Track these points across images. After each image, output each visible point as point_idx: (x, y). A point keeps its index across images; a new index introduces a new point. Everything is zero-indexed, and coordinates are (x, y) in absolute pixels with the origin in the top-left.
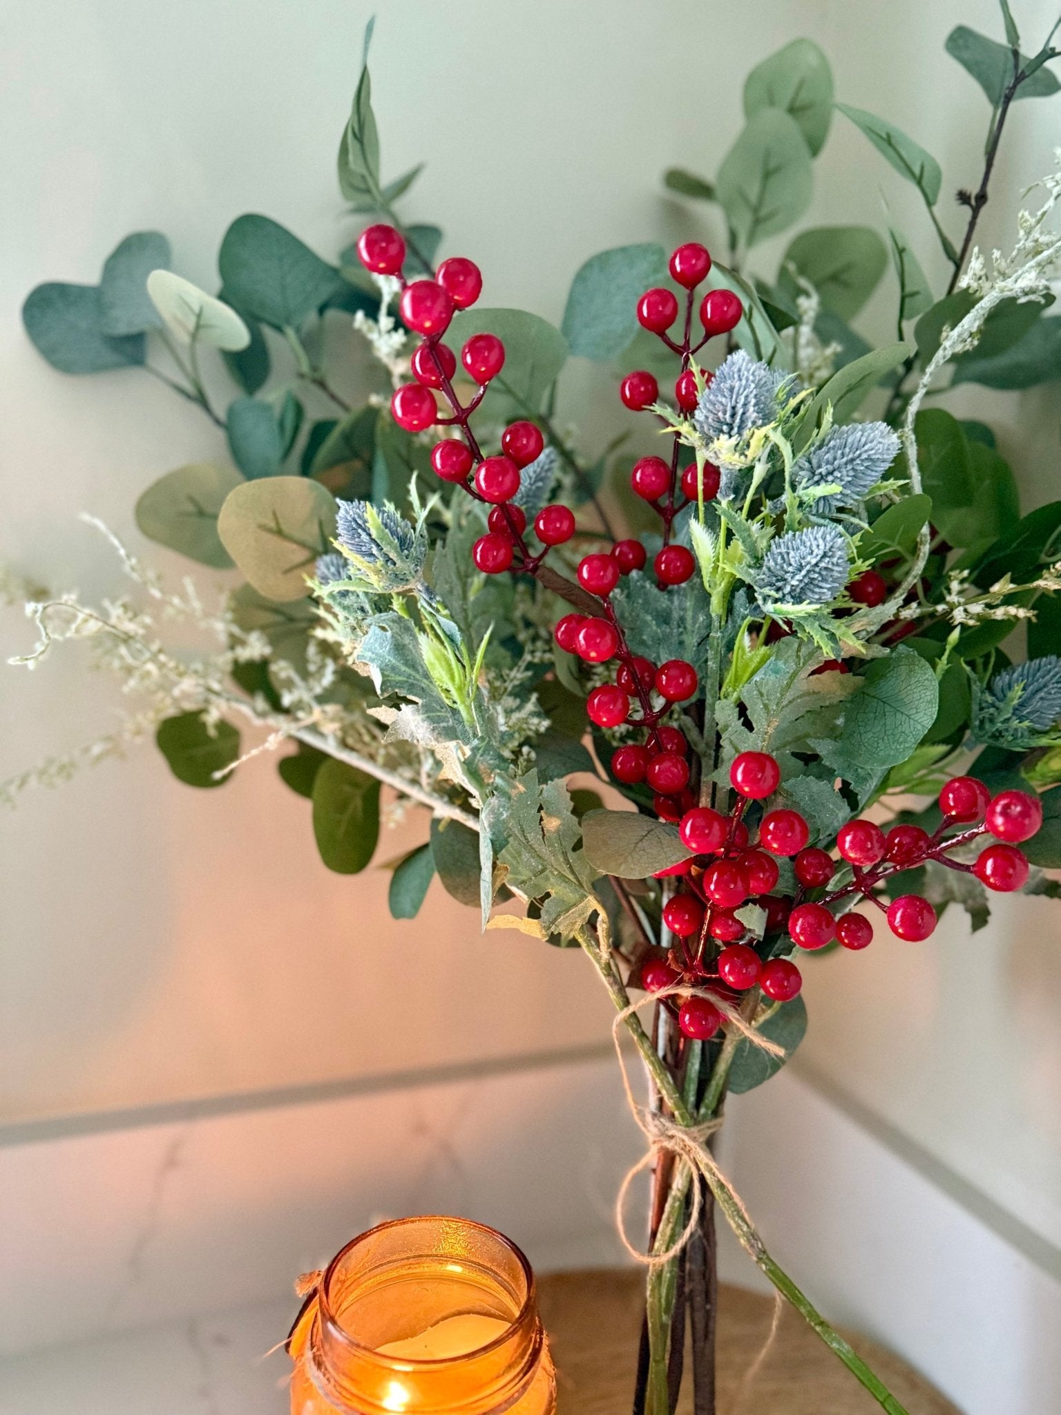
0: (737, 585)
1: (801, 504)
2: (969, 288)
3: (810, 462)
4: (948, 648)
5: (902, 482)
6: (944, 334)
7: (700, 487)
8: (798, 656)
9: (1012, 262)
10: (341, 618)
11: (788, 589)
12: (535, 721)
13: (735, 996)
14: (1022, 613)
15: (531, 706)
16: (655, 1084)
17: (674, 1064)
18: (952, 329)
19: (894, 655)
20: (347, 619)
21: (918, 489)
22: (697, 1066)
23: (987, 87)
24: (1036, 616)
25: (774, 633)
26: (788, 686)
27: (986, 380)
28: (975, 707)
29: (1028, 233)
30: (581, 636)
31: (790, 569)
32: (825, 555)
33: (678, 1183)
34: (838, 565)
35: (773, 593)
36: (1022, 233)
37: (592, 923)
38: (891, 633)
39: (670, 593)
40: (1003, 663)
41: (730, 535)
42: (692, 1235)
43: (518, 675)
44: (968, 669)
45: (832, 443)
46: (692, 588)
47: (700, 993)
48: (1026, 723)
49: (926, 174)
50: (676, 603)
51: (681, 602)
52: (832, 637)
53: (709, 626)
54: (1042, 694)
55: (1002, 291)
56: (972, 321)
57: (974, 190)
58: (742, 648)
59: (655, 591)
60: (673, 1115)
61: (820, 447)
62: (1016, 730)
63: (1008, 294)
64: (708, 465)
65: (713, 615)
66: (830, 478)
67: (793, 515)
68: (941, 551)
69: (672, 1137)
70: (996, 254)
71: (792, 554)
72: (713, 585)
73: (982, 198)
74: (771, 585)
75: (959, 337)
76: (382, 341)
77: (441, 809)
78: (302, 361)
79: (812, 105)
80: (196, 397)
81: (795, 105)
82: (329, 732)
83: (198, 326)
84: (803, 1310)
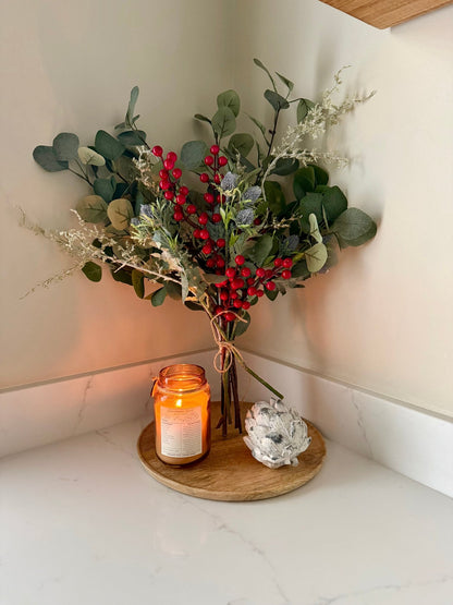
0: (231, 221)
1: (243, 205)
2: (273, 154)
3: (244, 196)
4: (274, 234)
5: (262, 199)
6: (268, 165)
7: (221, 201)
8: (245, 237)
9: (281, 149)
10: (140, 233)
11: (243, 222)
13: (236, 310)
14: (288, 226)
15: (187, 252)
16: (220, 333)
17: (224, 329)
18: (270, 164)
19: (264, 236)
21: (265, 200)
22: (229, 330)
23: (274, 107)
24: (291, 226)
25: (240, 232)
26: (243, 243)
27: (278, 174)
28: (280, 247)
31: (243, 218)
32: (249, 215)
33: (227, 355)
34: (252, 216)
35: (240, 223)
36: (283, 143)
37: (205, 300)
38: (262, 231)
39: (216, 224)
40: (285, 237)
41: (229, 210)
42: (231, 365)
43: (182, 245)
44: (278, 239)
45: (249, 191)
46: (220, 223)
47: (230, 312)
48: (290, 249)
49: (262, 127)
51: (218, 226)
52: (252, 232)
53: (225, 231)
54: (293, 243)
56: (274, 163)
57: (273, 130)
58: (233, 236)
59: (212, 225)
60: (225, 340)
61: (246, 192)
62: (288, 251)
63: (281, 157)
64: (223, 196)
65: (226, 229)
66: (249, 198)
68: (270, 214)
69: (225, 344)
70: (278, 147)
71: (243, 214)
72: (226, 222)
73: (274, 132)
74: (239, 221)
75: (271, 166)
76: (140, 164)
77: (166, 278)
78: (115, 169)
79: (234, 105)
80: (85, 178)
81: (230, 105)
82: (134, 262)
83: (90, 160)
84: (256, 376)
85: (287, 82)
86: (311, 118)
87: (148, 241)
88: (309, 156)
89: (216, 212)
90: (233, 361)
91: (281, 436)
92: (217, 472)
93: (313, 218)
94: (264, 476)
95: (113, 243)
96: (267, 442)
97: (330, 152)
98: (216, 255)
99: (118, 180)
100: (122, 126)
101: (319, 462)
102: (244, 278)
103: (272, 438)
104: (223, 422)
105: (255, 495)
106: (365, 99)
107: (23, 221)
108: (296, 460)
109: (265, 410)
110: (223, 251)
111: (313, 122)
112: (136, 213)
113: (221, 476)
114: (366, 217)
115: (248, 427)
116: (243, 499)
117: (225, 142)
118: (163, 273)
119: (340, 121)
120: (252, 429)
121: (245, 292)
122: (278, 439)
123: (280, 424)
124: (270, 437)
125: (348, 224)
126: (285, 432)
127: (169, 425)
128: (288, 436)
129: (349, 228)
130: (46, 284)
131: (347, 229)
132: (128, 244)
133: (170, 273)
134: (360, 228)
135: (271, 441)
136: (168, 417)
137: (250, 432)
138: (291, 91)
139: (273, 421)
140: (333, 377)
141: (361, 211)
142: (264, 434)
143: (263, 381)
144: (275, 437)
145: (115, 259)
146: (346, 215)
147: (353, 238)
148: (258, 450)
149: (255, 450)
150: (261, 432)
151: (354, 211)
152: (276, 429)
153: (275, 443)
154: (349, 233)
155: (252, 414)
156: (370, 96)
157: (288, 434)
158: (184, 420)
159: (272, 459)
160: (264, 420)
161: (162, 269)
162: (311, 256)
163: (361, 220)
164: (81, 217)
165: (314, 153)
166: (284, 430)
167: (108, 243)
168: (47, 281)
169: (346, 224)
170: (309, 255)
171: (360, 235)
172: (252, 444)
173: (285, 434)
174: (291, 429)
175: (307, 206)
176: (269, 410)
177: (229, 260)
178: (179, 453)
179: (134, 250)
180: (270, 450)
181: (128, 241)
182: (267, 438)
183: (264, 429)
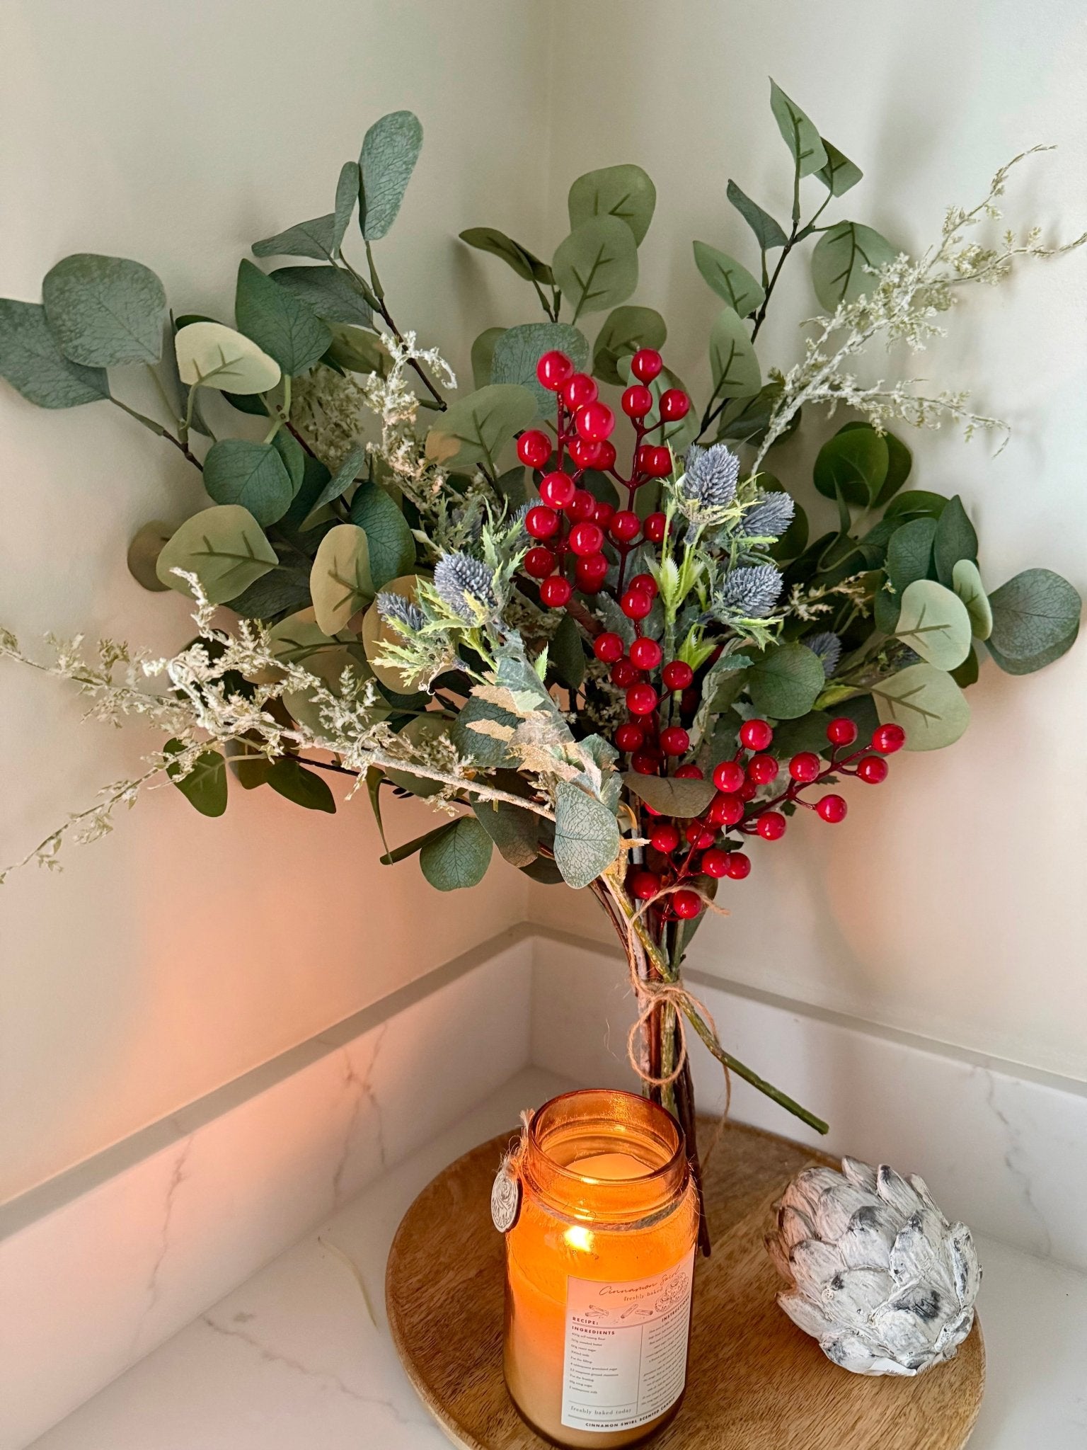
1: (739, 549)
3: (743, 521)
6: (772, 420)
10: (420, 649)
11: (748, 608)
14: (825, 608)
16: (648, 956)
18: (777, 419)
20: (426, 649)
22: (666, 941)
23: (758, 234)
24: (832, 610)
29: (813, 355)
47: (686, 889)
55: (806, 397)
56: (787, 415)
57: (758, 310)
58: (689, 647)
60: (662, 978)
63: (808, 399)
64: (678, 514)
65: (668, 623)
69: (667, 992)
71: (749, 584)
72: (671, 601)
73: (762, 315)
76: (386, 398)
78: (286, 405)
79: (632, 215)
80: (176, 438)
81: (618, 211)
82: (376, 745)
83: (216, 372)
84: (752, 1078)
91: (934, 1296)
95: (301, 678)
96: (897, 1323)
103: (917, 1308)
106: (1049, 252)
109: (866, 1216)
114: (1070, 596)
122: (930, 1307)
123: (925, 1257)
124: (910, 1306)
125: (1022, 615)
126: (941, 1277)
127: (603, 1336)
128: (950, 1286)
129: (1023, 626)
130: (51, 853)
131: (1015, 629)
132: (349, 679)
133: (494, 773)
134: (1051, 626)
135: (914, 1318)
136: (596, 1312)
137: (831, 1291)
138: (833, 196)
139: (904, 1250)
140: (907, 1031)
141: (1065, 581)
142: (879, 1294)
143: (774, 1089)
144: (923, 1305)
145: (308, 739)
146: (1018, 588)
147: (1027, 653)
148: (857, 1343)
149: (844, 1344)
150: (870, 1289)
151: (1045, 579)
152: (916, 1272)
153: (925, 1322)
154: (1020, 639)
155: (806, 1224)
156: (1077, 243)
157: (948, 1281)
158: (654, 1310)
159: (909, 1368)
160: (869, 1247)
161: (472, 763)
162: (899, 700)
163: (1057, 605)
164: (207, 597)
165: (902, 393)
166: (939, 1273)
167: (285, 682)
168: (53, 842)
169: (1016, 614)
170: (890, 699)
171: (1047, 647)
172: (824, 1321)
173: (941, 1284)
174: (954, 1264)
175: (904, 554)
176: (877, 1213)
177: (669, 720)
178: (633, 1413)
179: (373, 702)
180: (904, 1343)
181: (351, 671)
182: (902, 1312)
183: (878, 1280)
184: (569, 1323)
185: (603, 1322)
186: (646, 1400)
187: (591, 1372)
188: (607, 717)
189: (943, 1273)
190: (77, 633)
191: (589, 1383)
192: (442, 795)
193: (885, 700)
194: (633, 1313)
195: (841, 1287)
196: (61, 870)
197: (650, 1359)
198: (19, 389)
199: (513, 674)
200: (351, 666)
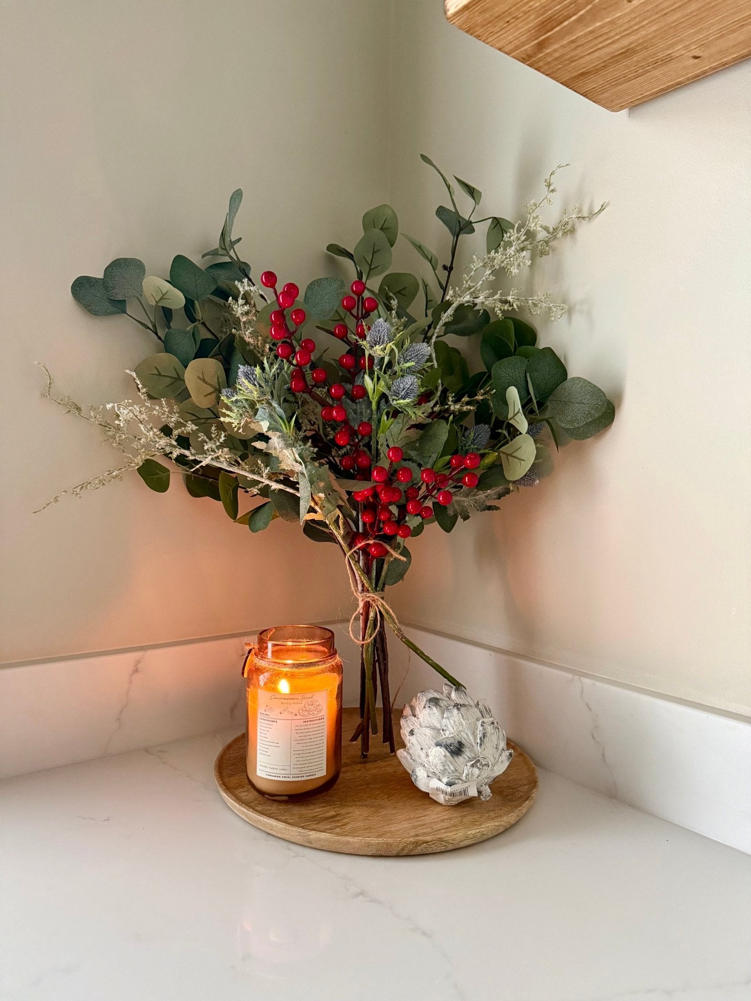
0: (384, 396)
1: (401, 370)
2: (449, 299)
3: (404, 356)
4: (450, 422)
5: (432, 363)
6: (442, 315)
7: (367, 364)
8: (403, 422)
9: (462, 291)
10: (236, 411)
11: (400, 396)
12: (312, 449)
13: (389, 539)
14: (472, 408)
15: (309, 444)
16: (361, 578)
17: (367, 571)
18: (444, 314)
19: (433, 422)
21: (436, 366)
22: (375, 574)
23: (451, 230)
24: (477, 409)
25: (396, 413)
26: (400, 432)
27: (456, 332)
28: (459, 442)
29: (467, 282)
30: (334, 412)
31: (401, 389)
32: (411, 385)
33: (372, 615)
34: (415, 388)
35: (396, 398)
36: (464, 282)
37: (337, 521)
38: (431, 415)
39: (356, 403)
40: (468, 429)
41: (379, 379)
42: (378, 631)
43: (301, 434)
44: (456, 427)
45: (410, 349)
46: (365, 401)
47: (377, 541)
48: (476, 446)
49: (432, 260)
50: (359, 406)
51: (361, 406)
52: (414, 413)
53: (372, 414)
54: (480, 436)
55: (459, 301)
56: (450, 311)
57: (449, 265)
58: (384, 420)
59: (351, 403)
60: (368, 590)
61: (406, 351)
62: (473, 449)
63: (461, 302)
64: (370, 355)
65: (373, 409)
66: (410, 361)
67: (399, 373)
68: (445, 388)
69: (369, 597)
70: (457, 289)
71: (401, 385)
72: (373, 398)
73: (451, 268)
74: (394, 395)
75: (447, 316)
76: (239, 309)
77: (275, 486)
78: (199, 315)
79: (389, 228)
80: (151, 328)
81: (383, 227)
82: (224, 460)
83: (162, 298)
84: (419, 652)
85: (472, 191)
86: (510, 244)
87: (247, 423)
88: (506, 302)
89: (359, 383)
90: (382, 626)
91: (461, 744)
92: (350, 809)
93: (513, 393)
94: (432, 816)
95: (191, 427)
96: (437, 755)
97: (539, 295)
98: (357, 451)
99: (204, 334)
100: (214, 253)
101: (527, 797)
102: (402, 488)
103: (447, 747)
104: (362, 732)
105: (417, 844)
106: (592, 216)
107: (48, 391)
108: (487, 790)
109: (435, 701)
110: (368, 446)
111: (511, 251)
112: (229, 381)
113: (357, 815)
114: (596, 392)
115: (405, 731)
116: (394, 852)
117: (374, 284)
118: (270, 478)
119: (554, 250)
120: (412, 733)
121: (403, 510)
122: (456, 749)
123: (459, 724)
124: (443, 745)
125: (569, 403)
126: (468, 737)
127: (272, 723)
128: (474, 744)
129: (570, 409)
130: (78, 491)
131: (566, 412)
132: (215, 430)
133: (282, 479)
134: (588, 409)
135: (445, 752)
136: (269, 709)
137: (408, 736)
138: (477, 205)
139: (448, 718)
140: (549, 661)
141: (590, 383)
142: (432, 741)
143: (432, 660)
144: (451, 746)
145: (192, 455)
146: (565, 389)
147: (576, 425)
148: (422, 770)
149: (417, 770)
150: (427, 738)
151: (578, 382)
152: (453, 731)
153: (452, 755)
154: (570, 417)
155: (412, 710)
156: (600, 210)
157: (473, 741)
158: (298, 714)
159: (446, 785)
160: (432, 717)
161: (269, 471)
162: (511, 455)
163: (588, 397)
164: (142, 384)
165: (513, 297)
166: (467, 735)
167: (183, 428)
168: (80, 487)
169: (566, 403)
170: (507, 455)
171: (588, 421)
172: (411, 761)
173: (468, 741)
174: (478, 733)
175: (503, 375)
176: (440, 701)
177: (377, 458)
178: (288, 772)
179: (224, 440)
180: (442, 768)
181: (216, 426)
182: (438, 747)
183: (432, 733)
184: (259, 716)
185: (272, 715)
186: (295, 766)
187: (267, 743)
188: (341, 455)
189: (470, 735)
190: (101, 405)
191: (267, 750)
192: (256, 487)
193: (505, 456)
194: (286, 712)
195: (413, 734)
196: (80, 497)
197: (297, 742)
198: (86, 308)
199: (263, 415)
200: (215, 424)
